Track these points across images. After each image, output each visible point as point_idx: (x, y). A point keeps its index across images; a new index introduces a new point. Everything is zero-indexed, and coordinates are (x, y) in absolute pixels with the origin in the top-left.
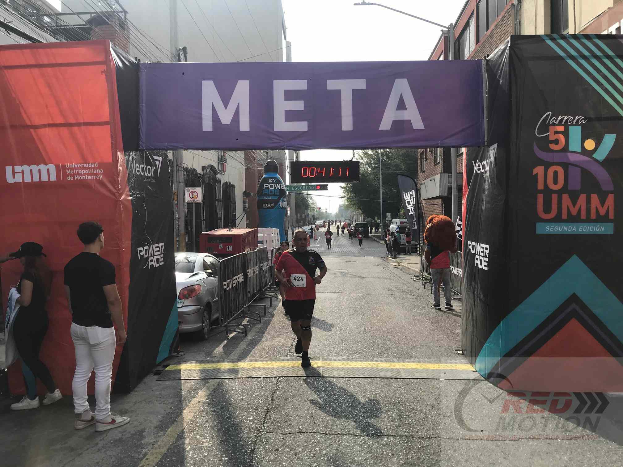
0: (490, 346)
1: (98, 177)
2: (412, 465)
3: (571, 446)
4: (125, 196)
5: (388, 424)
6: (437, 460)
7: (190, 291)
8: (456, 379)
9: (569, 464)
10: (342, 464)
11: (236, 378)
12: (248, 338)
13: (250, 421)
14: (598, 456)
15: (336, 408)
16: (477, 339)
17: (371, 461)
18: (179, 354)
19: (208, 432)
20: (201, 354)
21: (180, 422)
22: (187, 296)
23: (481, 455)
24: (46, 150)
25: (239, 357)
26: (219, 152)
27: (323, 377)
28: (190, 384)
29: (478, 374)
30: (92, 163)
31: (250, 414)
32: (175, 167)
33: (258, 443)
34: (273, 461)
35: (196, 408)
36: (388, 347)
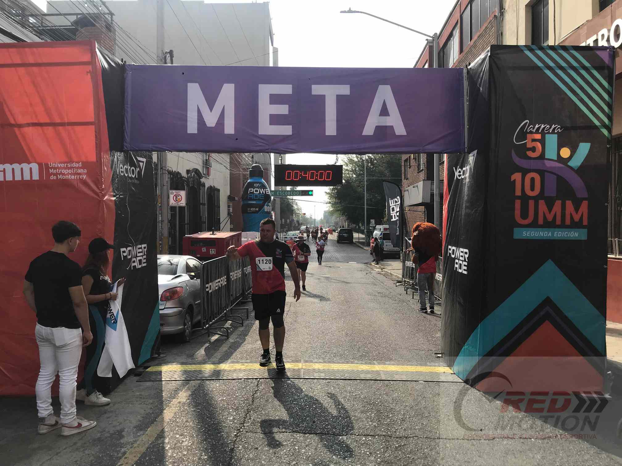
0: (469, 349)
1: (81, 177)
3: (544, 445)
4: (109, 196)
5: (367, 424)
6: (413, 459)
7: (172, 293)
8: (434, 382)
9: (542, 462)
10: (320, 462)
11: (217, 379)
12: (229, 340)
13: (230, 421)
14: (570, 456)
15: (315, 408)
16: (456, 342)
18: (160, 356)
19: (188, 431)
20: (182, 356)
21: (160, 422)
22: (169, 298)
23: (456, 453)
24: (30, 149)
25: (220, 359)
26: (204, 155)
27: (303, 379)
28: (171, 385)
29: (457, 377)
30: (76, 162)
31: (230, 414)
32: (159, 170)
33: (237, 442)
34: (252, 460)
35: (177, 408)
36: (368, 350)
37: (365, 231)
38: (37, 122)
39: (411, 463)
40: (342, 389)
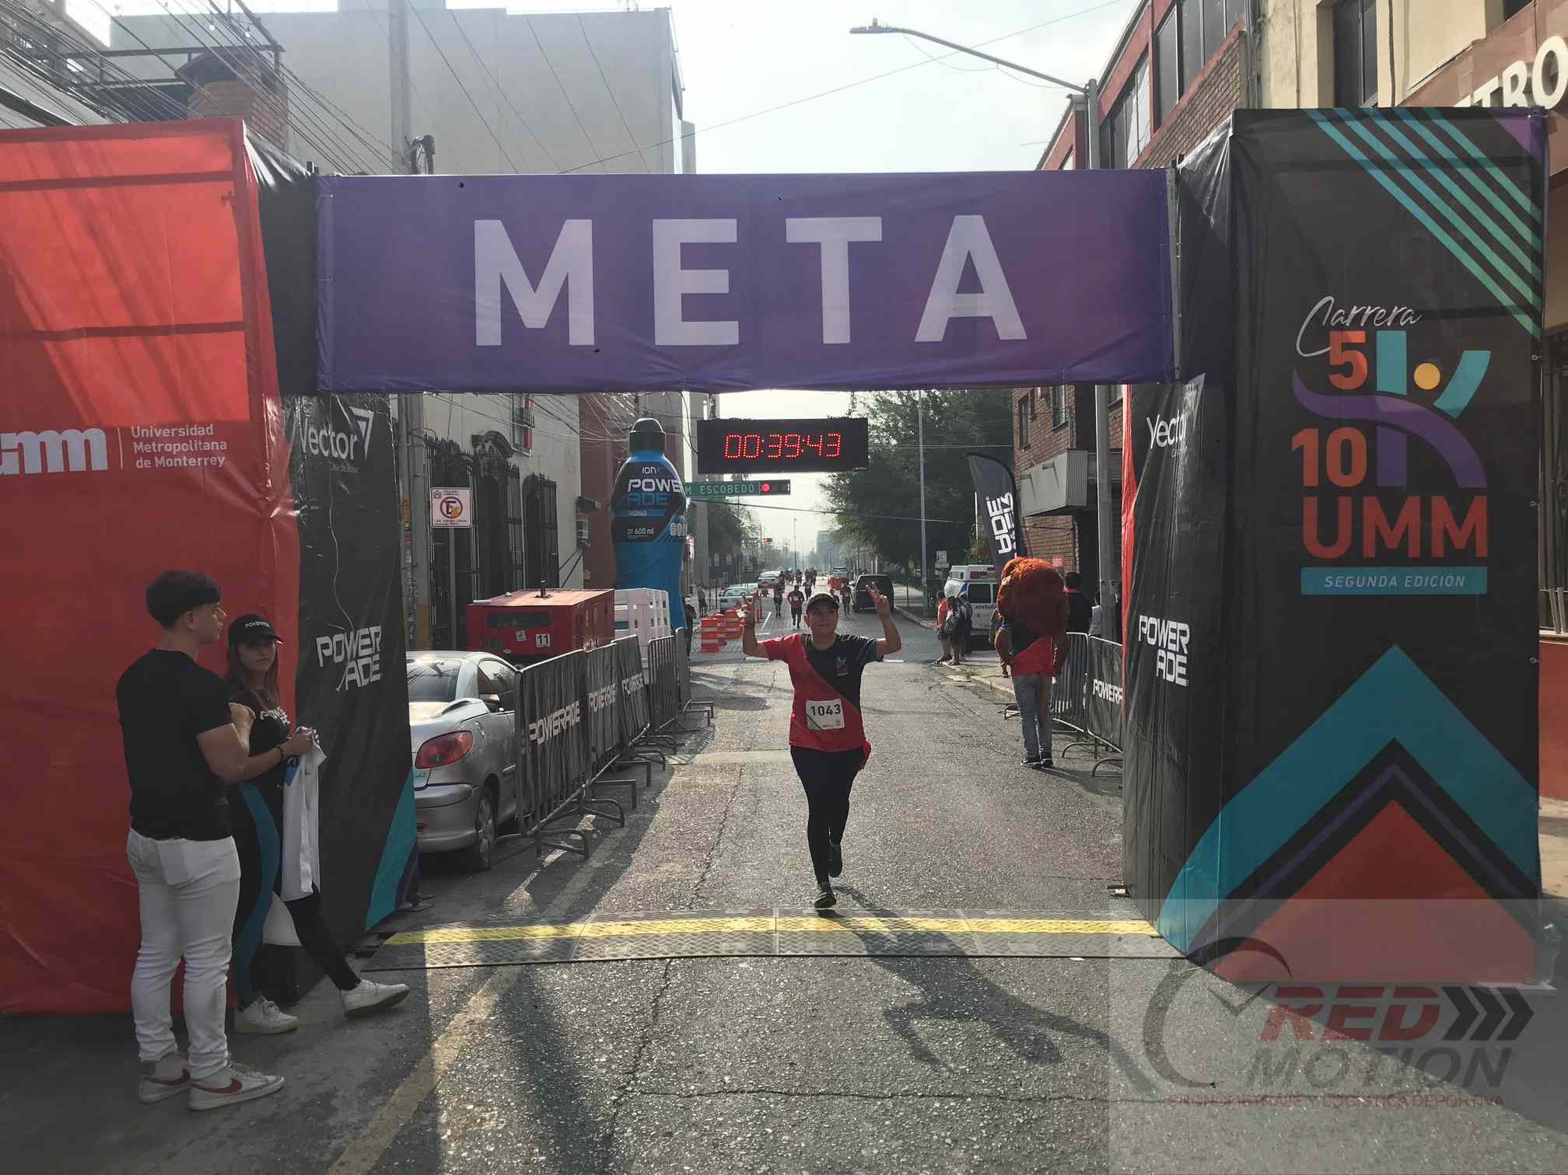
0: (1195, 872)
1: (213, 461)
2: (1001, 1164)
4: (282, 509)
5: (944, 1069)
6: (1063, 1152)
7: (444, 747)
8: (1111, 958)
10: (829, 1166)
11: (562, 962)
12: (591, 864)
13: (601, 1067)
14: (1456, 1137)
16: (1164, 857)
17: (903, 1157)
18: (418, 906)
20: (473, 904)
21: (424, 1072)
22: (438, 760)
23: (1170, 1138)
24: (83, 393)
25: (570, 910)
26: (515, 397)
27: (780, 956)
28: (448, 978)
29: (1167, 944)
30: (200, 425)
31: (599, 1048)
32: (404, 437)
33: (621, 1118)
34: (659, 1162)
35: (465, 1037)
36: (941, 881)
37: (924, 580)
38: (100, 325)
39: (1058, 1164)
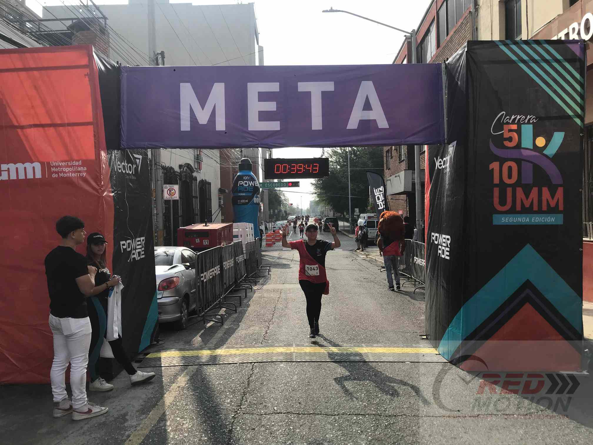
0: (452, 330)
1: (81, 174)
2: (379, 440)
4: (107, 193)
5: (358, 404)
6: (402, 436)
7: (169, 283)
8: (420, 362)
9: (525, 437)
11: (213, 364)
12: (224, 327)
13: (228, 404)
14: (551, 430)
16: (441, 324)
17: (342, 438)
18: (159, 343)
20: (180, 342)
21: (161, 406)
22: (166, 288)
23: (443, 430)
24: (32, 149)
25: (216, 345)
26: (195, 150)
27: (296, 362)
28: (170, 370)
29: (442, 357)
30: (76, 161)
31: (227, 397)
32: (154, 165)
33: (235, 423)
34: (250, 440)
35: (176, 392)
36: (356, 333)
37: (350, 219)
38: (38, 123)
39: (401, 440)
40: (332, 372)
